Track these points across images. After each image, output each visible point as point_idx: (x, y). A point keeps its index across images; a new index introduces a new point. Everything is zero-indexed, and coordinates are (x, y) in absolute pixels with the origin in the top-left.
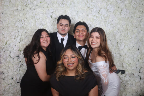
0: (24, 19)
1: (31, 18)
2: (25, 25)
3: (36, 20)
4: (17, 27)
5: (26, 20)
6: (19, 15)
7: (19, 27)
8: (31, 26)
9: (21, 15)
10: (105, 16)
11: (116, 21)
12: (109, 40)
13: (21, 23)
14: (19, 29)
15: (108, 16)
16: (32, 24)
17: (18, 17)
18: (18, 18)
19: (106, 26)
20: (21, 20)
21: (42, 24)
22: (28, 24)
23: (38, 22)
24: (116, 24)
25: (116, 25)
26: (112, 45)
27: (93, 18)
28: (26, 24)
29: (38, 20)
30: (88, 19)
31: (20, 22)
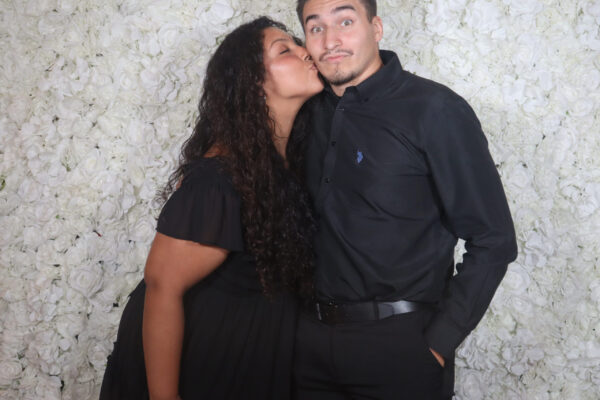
0: (90, 59)
1: (118, 53)
2: (91, 87)
3: (146, 61)
4: (49, 93)
5: (96, 61)
6: (66, 40)
7: (61, 93)
8: (120, 90)
9: (74, 36)
10: (494, 41)
11: (552, 69)
12: (520, 165)
13: (73, 76)
14: (60, 105)
15: (507, 39)
16: (128, 82)
17: (60, 48)
18: (59, 51)
19: (501, 90)
20: (75, 63)
21: (174, 78)
22: (108, 80)
23: (154, 70)
24: (554, 80)
25: (555, 88)
26: (537, 191)
27: (432, 53)
28: (94, 80)
29: (155, 59)
30: (409, 54)
31: (66, 69)
